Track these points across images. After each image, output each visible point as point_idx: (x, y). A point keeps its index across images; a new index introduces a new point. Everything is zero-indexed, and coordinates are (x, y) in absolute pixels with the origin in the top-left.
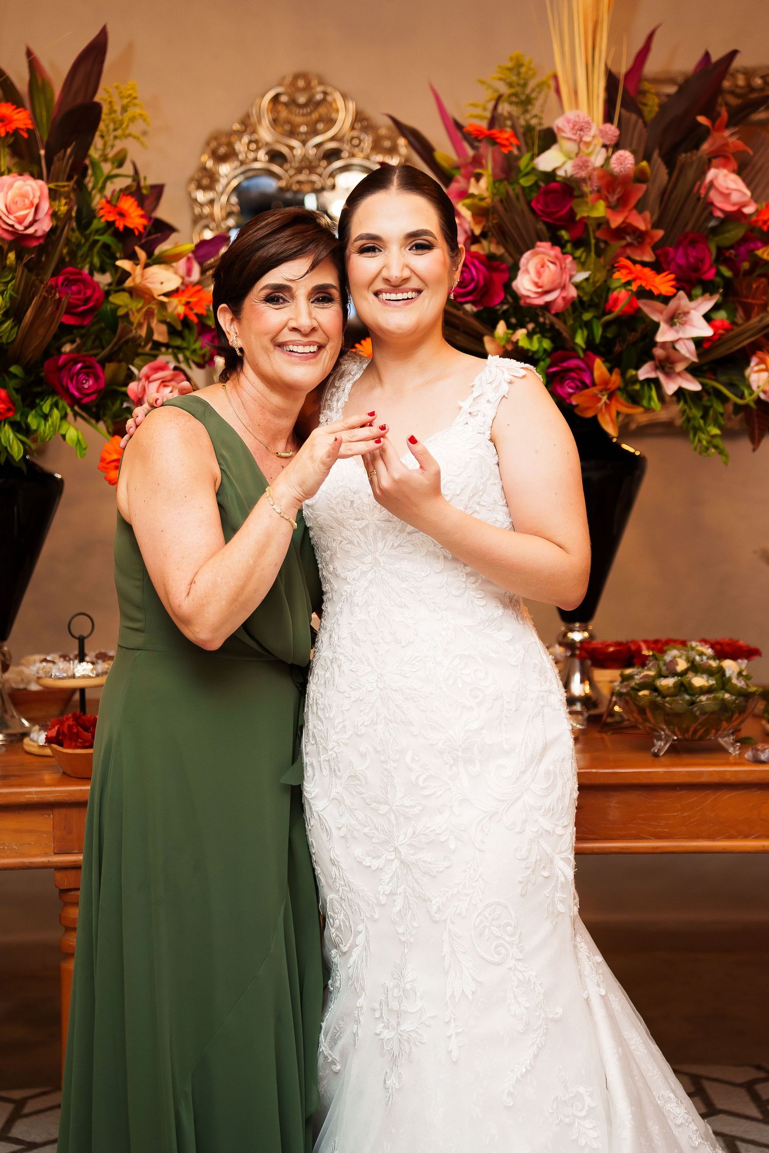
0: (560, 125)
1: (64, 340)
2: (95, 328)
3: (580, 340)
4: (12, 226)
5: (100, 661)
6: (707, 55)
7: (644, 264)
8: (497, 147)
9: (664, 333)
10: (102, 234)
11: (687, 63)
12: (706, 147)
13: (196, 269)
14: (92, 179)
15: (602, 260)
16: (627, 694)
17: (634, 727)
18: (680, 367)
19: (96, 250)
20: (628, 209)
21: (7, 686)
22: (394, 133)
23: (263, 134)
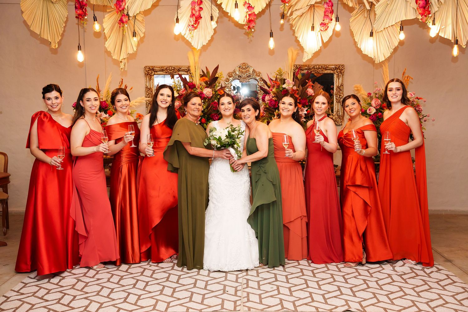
12: (307, 84)
22: (260, 73)
23: (237, 73)
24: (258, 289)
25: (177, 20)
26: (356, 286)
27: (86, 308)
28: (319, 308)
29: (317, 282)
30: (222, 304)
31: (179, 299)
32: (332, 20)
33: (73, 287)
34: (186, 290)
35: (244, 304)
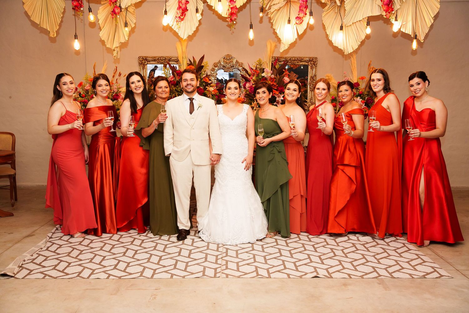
0: (265, 70)
9: (277, 99)
12: (284, 73)
14: (202, 75)
20: (273, 82)
22: (242, 64)
23: (222, 63)
24: (236, 258)
25: (166, 12)
26: (324, 254)
27: (79, 274)
28: (291, 275)
29: (290, 251)
30: (204, 272)
31: (164, 267)
32: (306, 14)
33: (69, 254)
34: (171, 258)
35: (223, 271)
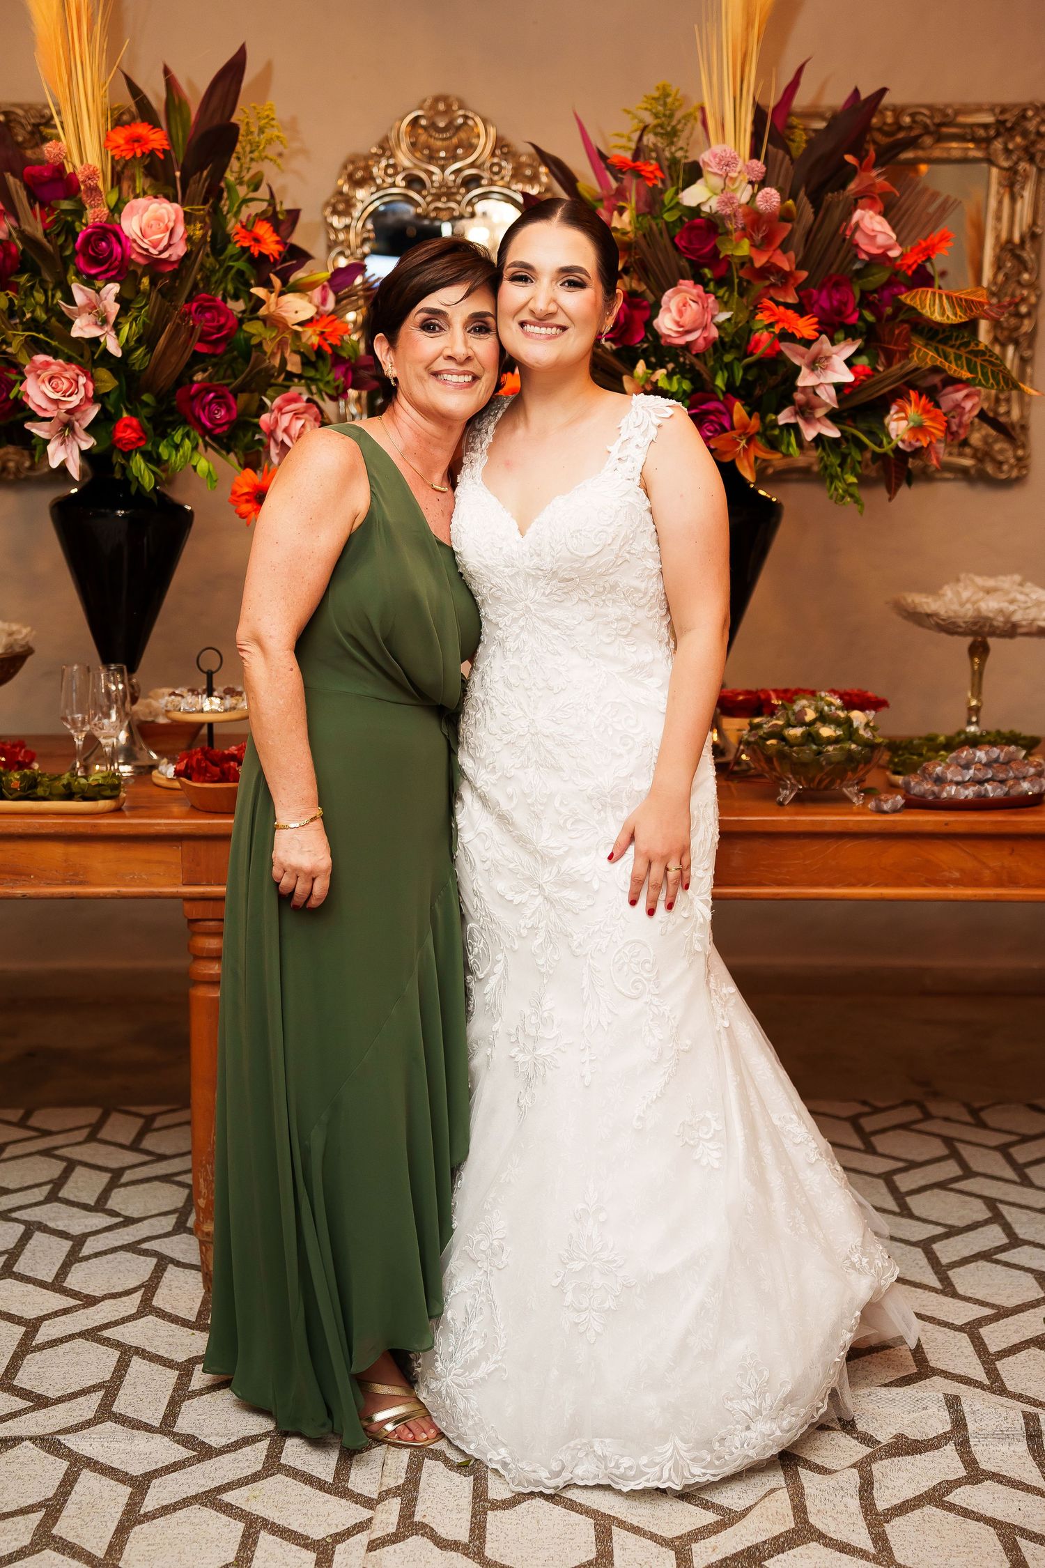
0: (706, 160)
1: (196, 368)
2: (228, 357)
3: (720, 382)
4: (147, 250)
5: (228, 697)
6: (856, 92)
7: (787, 306)
8: (641, 179)
9: (804, 378)
10: (237, 260)
11: (836, 98)
12: (852, 186)
13: (331, 298)
14: (228, 202)
15: (744, 300)
16: (755, 743)
17: (760, 776)
18: (820, 413)
19: (230, 276)
20: (772, 249)
21: (136, 718)
22: (536, 161)
23: (401, 158)
